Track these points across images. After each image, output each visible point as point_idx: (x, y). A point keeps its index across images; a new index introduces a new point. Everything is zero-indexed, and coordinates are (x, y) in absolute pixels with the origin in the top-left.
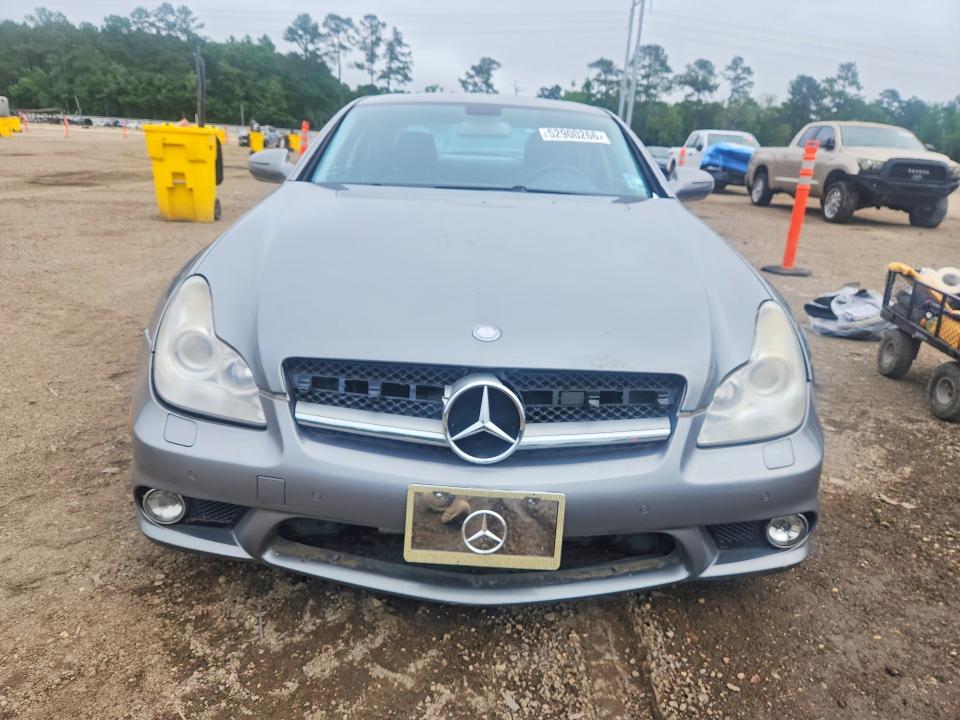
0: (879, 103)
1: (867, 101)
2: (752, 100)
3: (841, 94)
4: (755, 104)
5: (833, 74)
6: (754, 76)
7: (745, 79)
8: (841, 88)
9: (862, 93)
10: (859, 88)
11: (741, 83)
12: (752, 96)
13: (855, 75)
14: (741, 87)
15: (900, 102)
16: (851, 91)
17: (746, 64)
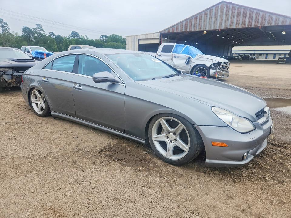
0: (49, 36)
1: (47, 35)
2: (11, 33)
3: (39, 33)
4: (12, 35)
5: (35, 27)
6: (9, 25)
7: (6, 26)
8: (39, 31)
9: (45, 33)
10: (44, 32)
11: (5, 28)
12: (10, 32)
13: (41, 28)
14: (5, 29)
15: (55, 36)
16: (42, 32)
17: (5, 22)
